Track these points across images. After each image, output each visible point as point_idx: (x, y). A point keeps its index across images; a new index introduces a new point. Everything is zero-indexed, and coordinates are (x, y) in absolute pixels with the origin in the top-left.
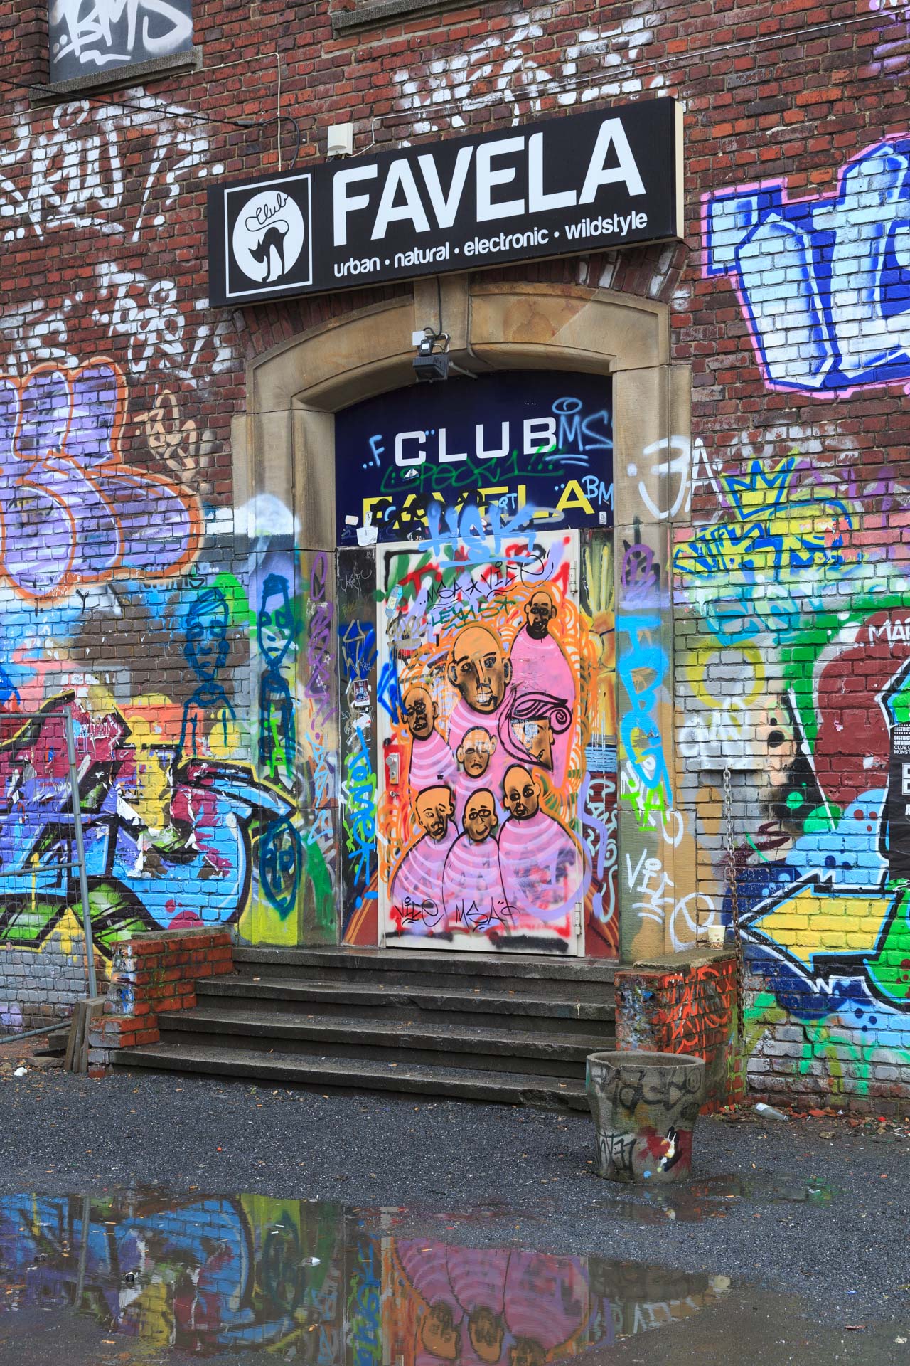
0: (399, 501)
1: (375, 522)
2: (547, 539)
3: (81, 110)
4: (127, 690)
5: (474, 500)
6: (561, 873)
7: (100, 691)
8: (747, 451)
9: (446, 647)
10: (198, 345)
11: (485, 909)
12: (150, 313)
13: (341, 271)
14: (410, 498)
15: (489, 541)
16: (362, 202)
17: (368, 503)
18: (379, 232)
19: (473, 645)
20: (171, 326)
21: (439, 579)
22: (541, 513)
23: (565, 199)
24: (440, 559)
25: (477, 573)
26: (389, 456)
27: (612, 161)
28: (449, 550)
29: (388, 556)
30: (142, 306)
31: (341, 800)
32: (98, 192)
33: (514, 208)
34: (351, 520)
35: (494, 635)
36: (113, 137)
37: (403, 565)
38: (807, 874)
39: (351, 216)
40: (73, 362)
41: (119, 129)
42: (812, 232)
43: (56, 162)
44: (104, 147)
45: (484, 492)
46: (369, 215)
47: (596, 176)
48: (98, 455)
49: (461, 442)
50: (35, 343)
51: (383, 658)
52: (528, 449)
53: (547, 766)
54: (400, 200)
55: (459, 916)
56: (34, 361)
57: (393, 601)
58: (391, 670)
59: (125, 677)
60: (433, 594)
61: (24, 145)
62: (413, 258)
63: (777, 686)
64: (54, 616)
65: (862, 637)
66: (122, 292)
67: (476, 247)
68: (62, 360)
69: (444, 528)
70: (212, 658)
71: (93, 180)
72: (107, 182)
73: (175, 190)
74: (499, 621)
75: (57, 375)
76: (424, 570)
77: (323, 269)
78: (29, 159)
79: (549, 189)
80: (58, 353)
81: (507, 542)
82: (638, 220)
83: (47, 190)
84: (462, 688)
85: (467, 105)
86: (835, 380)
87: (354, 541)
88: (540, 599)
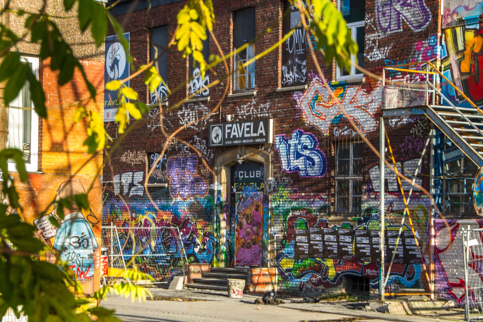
0: (239, 184)
1: (236, 188)
2: (259, 193)
3: (192, 105)
4: (196, 218)
5: (249, 185)
6: (259, 254)
7: (193, 218)
8: (280, 181)
9: (245, 212)
10: (209, 153)
11: (249, 261)
12: (202, 146)
13: (226, 143)
14: (241, 184)
15: (251, 193)
16: (229, 131)
17: (235, 184)
18: (231, 137)
19: (248, 212)
20: (205, 148)
21: (244, 199)
22: (258, 188)
23: (255, 135)
24: (244, 195)
25: (249, 199)
26: (238, 176)
27: (261, 129)
28: (246, 194)
29: (237, 194)
30: (201, 144)
31: (230, 240)
32: (195, 122)
33: (248, 135)
34: (232, 187)
35: (251, 210)
36: (197, 111)
37: (239, 196)
38: (285, 254)
39: (228, 133)
40: (190, 154)
41: (198, 110)
42: (288, 144)
43: (188, 115)
44: (196, 112)
45: (251, 183)
46: (230, 133)
47: (260, 131)
48: (194, 172)
49: (248, 174)
50: (185, 149)
51: (236, 214)
52: (257, 176)
53: (258, 235)
54: (234, 131)
55: (245, 262)
56: (185, 153)
57: (238, 203)
58: (237, 216)
59: (196, 215)
60: (243, 202)
61: (184, 110)
62: (236, 142)
63: (282, 222)
64: (186, 203)
65: (292, 214)
66: (198, 141)
67: (244, 141)
68: (189, 153)
69: (245, 190)
70: (209, 213)
71: (194, 119)
72: (196, 120)
73: (206, 123)
74: (251, 208)
75: (188, 156)
76: (242, 197)
77: (224, 143)
78: (184, 113)
79: (254, 133)
80: (188, 152)
81: (253, 193)
82: (264, 140)
83: (187, 120)
84: (246, 220)
85: (246, 114)
86: (290, 170)
87: (233, 191)
88: (258, 204)
